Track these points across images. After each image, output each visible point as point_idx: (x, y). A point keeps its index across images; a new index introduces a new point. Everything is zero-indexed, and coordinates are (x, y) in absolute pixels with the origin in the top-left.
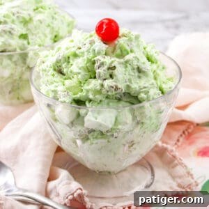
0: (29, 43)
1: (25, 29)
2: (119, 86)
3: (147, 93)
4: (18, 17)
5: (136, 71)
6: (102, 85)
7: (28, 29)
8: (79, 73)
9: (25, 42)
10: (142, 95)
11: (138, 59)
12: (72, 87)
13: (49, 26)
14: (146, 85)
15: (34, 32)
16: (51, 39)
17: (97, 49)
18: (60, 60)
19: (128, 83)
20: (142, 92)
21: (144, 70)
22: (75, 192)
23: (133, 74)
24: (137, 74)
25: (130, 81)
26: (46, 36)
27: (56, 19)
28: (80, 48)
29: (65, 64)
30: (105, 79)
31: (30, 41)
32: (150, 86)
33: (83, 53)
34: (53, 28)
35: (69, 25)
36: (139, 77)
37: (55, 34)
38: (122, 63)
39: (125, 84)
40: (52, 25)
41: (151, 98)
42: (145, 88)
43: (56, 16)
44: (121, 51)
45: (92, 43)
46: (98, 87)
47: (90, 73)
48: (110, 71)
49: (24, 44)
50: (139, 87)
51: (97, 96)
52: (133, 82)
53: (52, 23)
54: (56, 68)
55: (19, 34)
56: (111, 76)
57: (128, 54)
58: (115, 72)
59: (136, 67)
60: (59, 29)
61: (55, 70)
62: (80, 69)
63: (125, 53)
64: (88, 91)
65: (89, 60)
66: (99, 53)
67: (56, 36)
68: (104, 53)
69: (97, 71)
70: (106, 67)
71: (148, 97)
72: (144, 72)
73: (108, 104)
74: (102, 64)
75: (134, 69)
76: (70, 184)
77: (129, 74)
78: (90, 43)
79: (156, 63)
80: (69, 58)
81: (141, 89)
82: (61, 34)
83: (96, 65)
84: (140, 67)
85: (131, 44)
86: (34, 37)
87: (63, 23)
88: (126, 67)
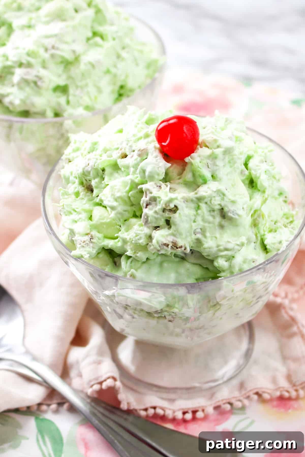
0: (68, 102)
1: (64, 77)
2: (180, 242)
3: (230, 259)
4: (53, 56)
5: (217, 213)
6: (150, 238)
7: (70, 77)
8: (113, 208)
9: (62, 100)
10: (221, 263)
11: (224, 195)
12: (102, 224)
13: (108, 72)
14: (230, 246)
15: (79, 84)
16: (113, 92)
17: (148, 170)
18: (89, 173)
19: (199, 236)
20: (222, 256)
21: (230, 214)
22: (105, 380)
23: (211, 219)
24: (218, 219)
25: (203, 231)
26: (99, 90)
27: (123, 59)
28: (126, 156)
29: (97, 180)
30: (156, 228)
31: (71, 98)
32: (237, 247)
33: (128, 167)
34: (115, 76)
35: (149, 66)
36: (222, 227)
37: (119, 84)
38: (192, 201)
39: (194, 237)
40: (113, 70)
41: (236, 270)
42: (226, 249)
43: (124, 54)
44: (194, 175)
45: (143, 154)
46: (143, 241)
47: (134, 208)
48: (167, 214)
49: (59, 104)
50: (218, 246)
51: (139, 254)
52: (208, 234)
53: (115, 66)
54: (84, 182)
55: (53, 85)
56: (168, 222)
57: (205, 182)
58: (176, 217)
59: (218, 207)
60: (127, 76)
61: (82, 184)
62: (116, 200)
63: (200, 181)
64: (125, 242)
65: (134, 185)
66: (151, 178)
67: (122, 87)
68: (162, 176)
69: (145, 211)
70: (159, 207)
71: (230, 267)
72: (231, 219)
73: (161, 264)
74: (154, 200)
75: (214, 211)
76: (99, 363)
77: (204, 220)
78: (139, 155)
79: (264, 192)
80: (103, 170)
81: (220, 251)
82: (131, 83)
83: (144, 199)
84: (226, 209)
85: (215, 164)
86: (78, 92)
87: (137, 65)
88: (198, 208)
